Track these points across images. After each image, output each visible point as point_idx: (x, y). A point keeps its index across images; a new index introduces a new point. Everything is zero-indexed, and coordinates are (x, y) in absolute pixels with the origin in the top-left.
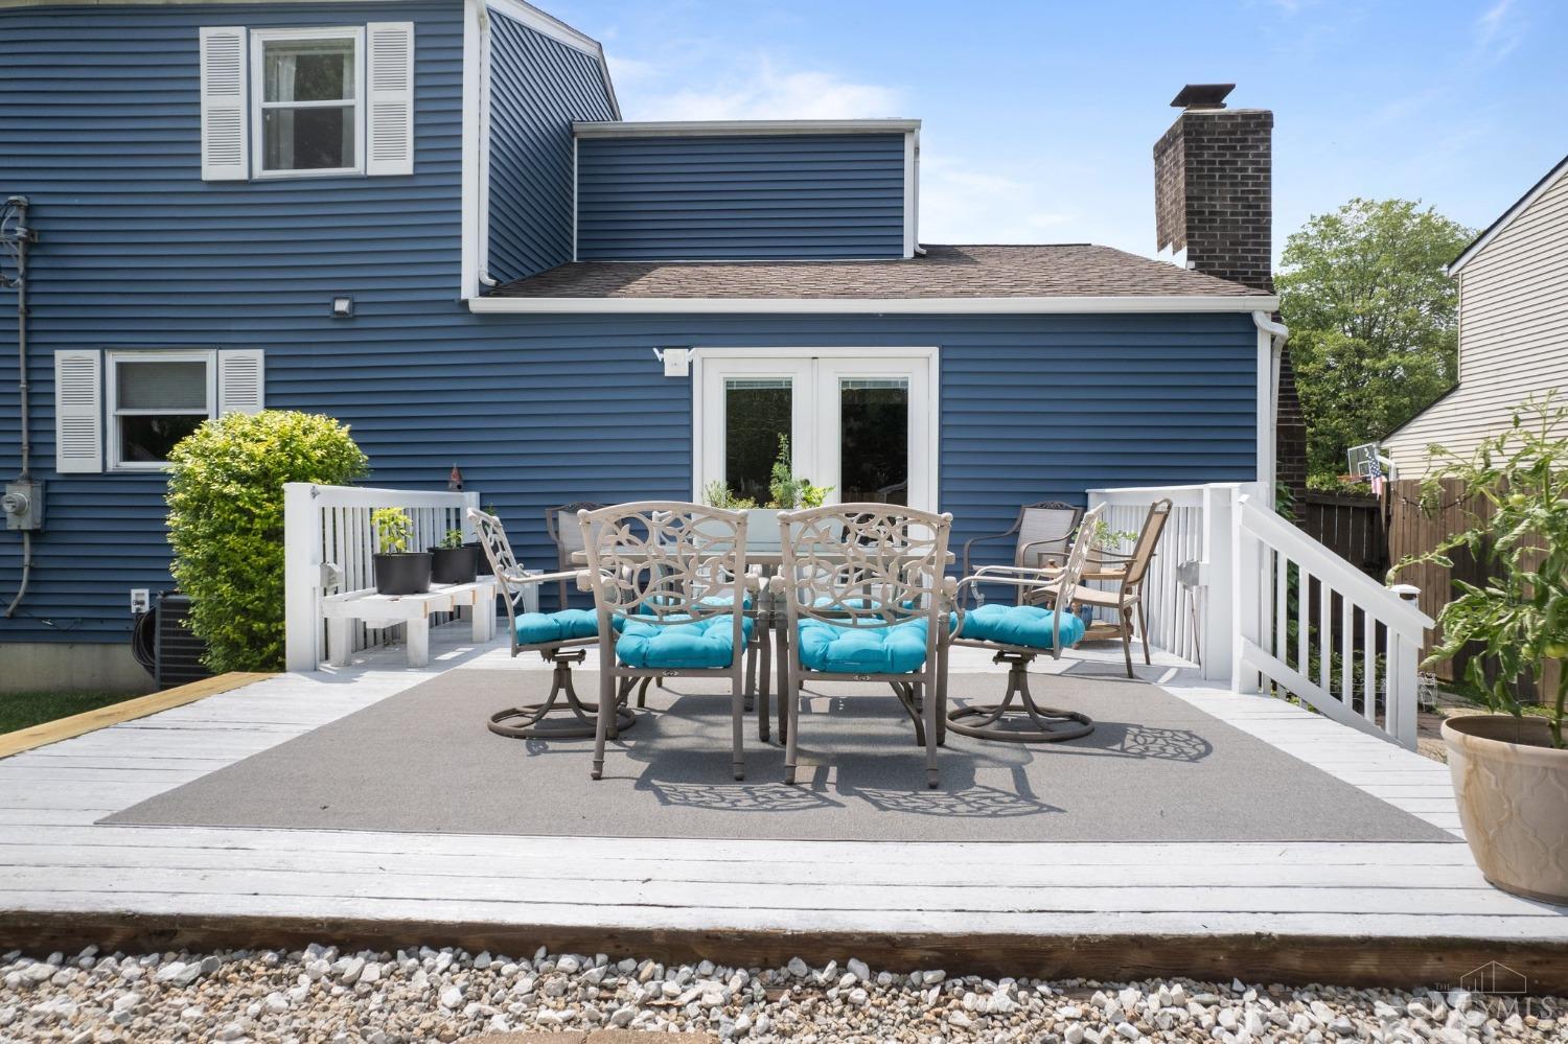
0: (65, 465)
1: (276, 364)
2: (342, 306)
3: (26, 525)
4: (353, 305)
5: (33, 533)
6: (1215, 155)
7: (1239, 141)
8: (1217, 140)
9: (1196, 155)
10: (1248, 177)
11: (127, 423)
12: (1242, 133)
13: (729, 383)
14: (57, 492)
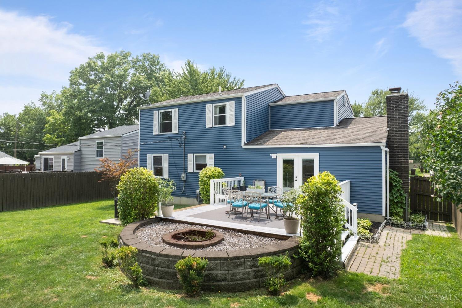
0: (189, 171)
1: (216, 156)
2: (225, 147)
3: (184, 180)
5: (185, 181)
6: (394, 105)
7: (400, 101)
8: (394, 101)
9: (389, 105)
10: (402, 109)
11: (197, 165)
12: (401, 99)
13: (283, 159)
14: (188, 175)
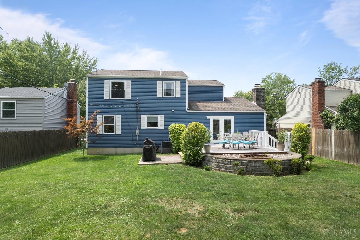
0: (142, 128)
1: (166, 117)
2: (173, 111)
3: (138, 134)
4: (174, 111)
6: (259, 92)
11: (149, 123)
12: (262, 90)
13: (213, 119)
